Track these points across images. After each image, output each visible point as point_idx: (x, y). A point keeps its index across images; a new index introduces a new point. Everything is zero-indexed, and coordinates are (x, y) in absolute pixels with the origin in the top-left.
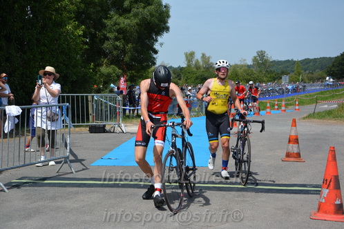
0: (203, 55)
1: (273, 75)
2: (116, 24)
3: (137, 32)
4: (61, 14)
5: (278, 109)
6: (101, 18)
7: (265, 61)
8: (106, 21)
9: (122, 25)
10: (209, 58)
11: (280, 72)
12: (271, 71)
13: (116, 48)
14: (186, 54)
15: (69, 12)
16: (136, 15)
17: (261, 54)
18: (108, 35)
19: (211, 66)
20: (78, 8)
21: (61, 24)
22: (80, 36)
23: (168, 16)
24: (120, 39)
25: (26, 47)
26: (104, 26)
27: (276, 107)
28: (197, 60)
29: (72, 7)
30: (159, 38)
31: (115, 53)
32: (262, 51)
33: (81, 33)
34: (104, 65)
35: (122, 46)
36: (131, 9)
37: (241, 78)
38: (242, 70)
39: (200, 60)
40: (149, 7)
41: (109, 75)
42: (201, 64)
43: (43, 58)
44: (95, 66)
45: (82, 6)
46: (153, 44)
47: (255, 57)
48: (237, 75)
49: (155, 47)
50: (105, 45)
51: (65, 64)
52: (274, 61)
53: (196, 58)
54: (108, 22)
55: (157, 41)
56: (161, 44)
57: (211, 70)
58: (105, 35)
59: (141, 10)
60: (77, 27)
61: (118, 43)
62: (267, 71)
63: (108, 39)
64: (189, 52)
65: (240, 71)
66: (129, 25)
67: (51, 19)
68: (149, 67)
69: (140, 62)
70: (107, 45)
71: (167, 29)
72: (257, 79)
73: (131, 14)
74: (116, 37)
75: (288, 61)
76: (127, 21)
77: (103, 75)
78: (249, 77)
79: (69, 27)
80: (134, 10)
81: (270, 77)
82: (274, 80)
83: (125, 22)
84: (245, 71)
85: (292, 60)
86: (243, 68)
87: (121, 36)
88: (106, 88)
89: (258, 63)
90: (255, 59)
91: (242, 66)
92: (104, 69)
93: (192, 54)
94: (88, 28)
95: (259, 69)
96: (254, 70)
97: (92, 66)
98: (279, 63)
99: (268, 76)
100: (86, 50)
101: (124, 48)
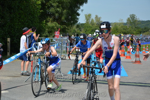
1: (140, 30)
7: (135, 21)
12: (138, 27)
13: (57, 12)
17: (133, 17)
18: (53, 4)
22: (39, 5)
24: (60, 7)
25: (12, 10)
27: (147, 49)
31: (57, 15)
32: (133, 15)
34: (50, 22)
35: (60, 11)
37: (120, 31)
38: (120, 26)
41: (53, 28)
42: (95, 21)
43: (19, 17)
44: (45, 22)
47: (129, 18)
48: (117, 29)
49: (78, 12)
50: (51, 10)
51: (31, 21)
61: (58, 9)
62: (136, 27)
63: (52, 6)
65: (119, 27)
70: (52, 10)
72: (129, 32)
74: (57, 6)
77: (49, 27)
78: (125, 31)
81: (138, 31)
84: (122, 27)
86: (121, 25)
87: (60, 5)
88: (51, 35)
89: (130, 22)
90: (128, 20)
91: (121, 24)
92: (50, 24)
95: (130, 26)
96: (128, 26)
97: (44, 22)
98: (143, 22)
99: (137, 30)
100: (42, 12)
101: (62, 12)
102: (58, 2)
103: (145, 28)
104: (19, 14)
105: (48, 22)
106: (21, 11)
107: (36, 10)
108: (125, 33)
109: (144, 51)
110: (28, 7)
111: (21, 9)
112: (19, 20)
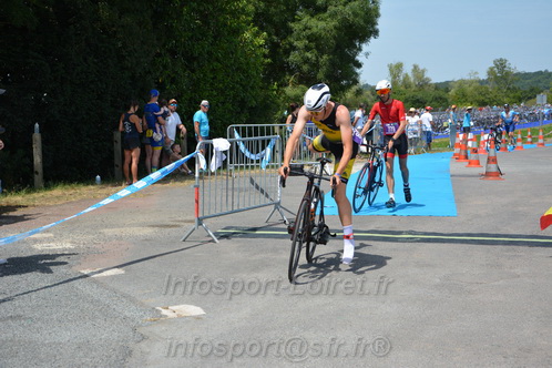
0: (415, 67)
1: (518, 94)
2: (306, 28)
3: (335, 38)
4: (238, 18)
5: (531, 142)
6: (286, 20)
7: (507, 73)
8: (292, 25)
9: (315, 30)
10: (423, 71)
11: (527, 89)
12: (514, 88)
13: (306, 61)
14: (390, 67)
15: (248, 15)
16: (333, 15)
17: (501, 64)
18: (295, 43)
19: (426, 84)
20: (257, 9)
21: (237, 32)
22: (261, 46)
23: (378, 15)
24: (311, 49)
25: (195, 63)
26: (290, 31)
27: (529, 140)
28: (407, 75)
29: (251, 8)
30: (364, 46)
31: (305, 68)
32: (501, 60)
33: (262, 42)
34: (291, 85)
35: (314, 58)
36: (327, 7)
37: (471, 99)
38: (471, 88)
39: (410, 75)
40: (352, 4)
41: (297, 99)
42: (412, 80)
43: (213, 79)
44: (278, 86)
45: (262, 5)
46: (356, 54)
47: (491, 69)
48: (463, 95)
49: (357, 58)
50: (291, 58)
52: (519, 74)
53: (404, 72)
54: (295, 26)
55: (360, 49)
56: (367, 54)
57: (426, 88)
58: (291, 44)
59: (340, 7)
60: (256, 35)
61: (309, 55)
62: (509, 89)
63: (294, 48)
64: (394, 64)
65: (469, 90)
66: (324, 29)
67: (225, 25)
68: (349, 86)
69: (338, 80)
70: (294, 57)
71: (376, 33)
72: (494, 101)
73: (326, 15)
74: (306, 46)
75: (540, 73)
76: (322, 24)
78: (482, 98)
79: (247, 35)
80: (331, 9)
81: (514, 97)
82: (520, 101)
83: (318, 25)
84: (476, 89)
85: (546, 71)
86: (474, 85)
87: (313, 45)
89: (496, 77)
90: (489, 74)
91: (471, 83)
92: (290, 91)
93: (399, 66)
94: (269, 35)
95: (496, 86)
96: (490, 87)
97: (275, 87)
98: (526, 76)
99: (511, 95)
100: (269, 64)
101: (317, 61)
102: (308, 38)
103: (532, 90)
104: (213, 70)
105: (286, 85)
106: (215, 64)
107: (252, 60)
108: (483, 104)
109: (519, 144)
110: (232, 53)
111: (217, 60)
112: (212, 84)
